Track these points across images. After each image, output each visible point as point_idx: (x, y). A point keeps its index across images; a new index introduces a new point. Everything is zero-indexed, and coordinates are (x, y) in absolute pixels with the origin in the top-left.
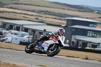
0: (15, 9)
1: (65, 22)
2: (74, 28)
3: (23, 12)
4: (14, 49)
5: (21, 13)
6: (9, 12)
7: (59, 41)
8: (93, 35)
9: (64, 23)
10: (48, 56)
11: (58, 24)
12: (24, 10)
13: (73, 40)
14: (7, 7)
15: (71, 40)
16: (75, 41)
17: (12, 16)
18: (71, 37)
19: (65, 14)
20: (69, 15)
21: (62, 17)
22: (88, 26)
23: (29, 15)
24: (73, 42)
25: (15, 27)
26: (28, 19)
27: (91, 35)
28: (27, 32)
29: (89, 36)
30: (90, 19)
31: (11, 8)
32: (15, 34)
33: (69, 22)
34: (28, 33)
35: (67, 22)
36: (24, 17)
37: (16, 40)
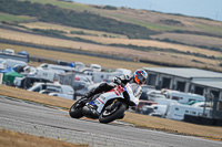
0: (174, 42)
3: (192, 50)
4: (171, 132)
5: (188, 53)
6: (162, 50)
7: (126, 94)
10: (101, 122)
12: (195, 46)
14: (157, 39)
17: (168, 58)
23: (205, 57)
25: (173, 83)
26: (203, 66)
28: (201, 94)
31: (167, 40)
32: (175, 98)
34: (203, 97)
36: (194, 61)
37: (176, 112)
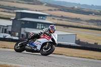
1: (15, 15)
2: (23, 21)
8: (43, 27)
9: (13, 16)
11: (7, 17)
13: (22, 33)
15: (20, 33)
16: (25, 34)
18: (21, 30)
19: (14, 7)
20: (18, 8)
21: (11, 10)
22: (38, 18)
24: (23, 35)
27: (40, 28)
29: (39, 29)
30: (39, 11)
33: (18, 15)
35: (17, 15)
